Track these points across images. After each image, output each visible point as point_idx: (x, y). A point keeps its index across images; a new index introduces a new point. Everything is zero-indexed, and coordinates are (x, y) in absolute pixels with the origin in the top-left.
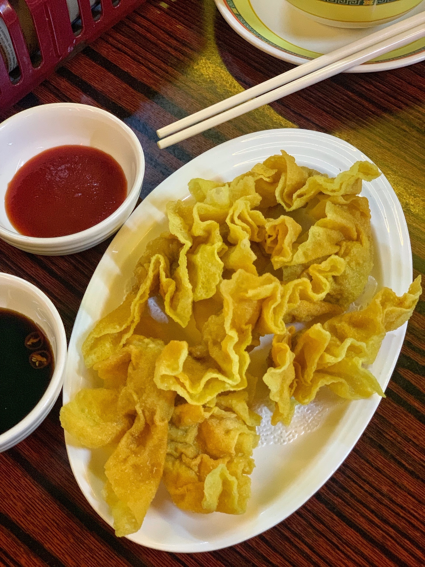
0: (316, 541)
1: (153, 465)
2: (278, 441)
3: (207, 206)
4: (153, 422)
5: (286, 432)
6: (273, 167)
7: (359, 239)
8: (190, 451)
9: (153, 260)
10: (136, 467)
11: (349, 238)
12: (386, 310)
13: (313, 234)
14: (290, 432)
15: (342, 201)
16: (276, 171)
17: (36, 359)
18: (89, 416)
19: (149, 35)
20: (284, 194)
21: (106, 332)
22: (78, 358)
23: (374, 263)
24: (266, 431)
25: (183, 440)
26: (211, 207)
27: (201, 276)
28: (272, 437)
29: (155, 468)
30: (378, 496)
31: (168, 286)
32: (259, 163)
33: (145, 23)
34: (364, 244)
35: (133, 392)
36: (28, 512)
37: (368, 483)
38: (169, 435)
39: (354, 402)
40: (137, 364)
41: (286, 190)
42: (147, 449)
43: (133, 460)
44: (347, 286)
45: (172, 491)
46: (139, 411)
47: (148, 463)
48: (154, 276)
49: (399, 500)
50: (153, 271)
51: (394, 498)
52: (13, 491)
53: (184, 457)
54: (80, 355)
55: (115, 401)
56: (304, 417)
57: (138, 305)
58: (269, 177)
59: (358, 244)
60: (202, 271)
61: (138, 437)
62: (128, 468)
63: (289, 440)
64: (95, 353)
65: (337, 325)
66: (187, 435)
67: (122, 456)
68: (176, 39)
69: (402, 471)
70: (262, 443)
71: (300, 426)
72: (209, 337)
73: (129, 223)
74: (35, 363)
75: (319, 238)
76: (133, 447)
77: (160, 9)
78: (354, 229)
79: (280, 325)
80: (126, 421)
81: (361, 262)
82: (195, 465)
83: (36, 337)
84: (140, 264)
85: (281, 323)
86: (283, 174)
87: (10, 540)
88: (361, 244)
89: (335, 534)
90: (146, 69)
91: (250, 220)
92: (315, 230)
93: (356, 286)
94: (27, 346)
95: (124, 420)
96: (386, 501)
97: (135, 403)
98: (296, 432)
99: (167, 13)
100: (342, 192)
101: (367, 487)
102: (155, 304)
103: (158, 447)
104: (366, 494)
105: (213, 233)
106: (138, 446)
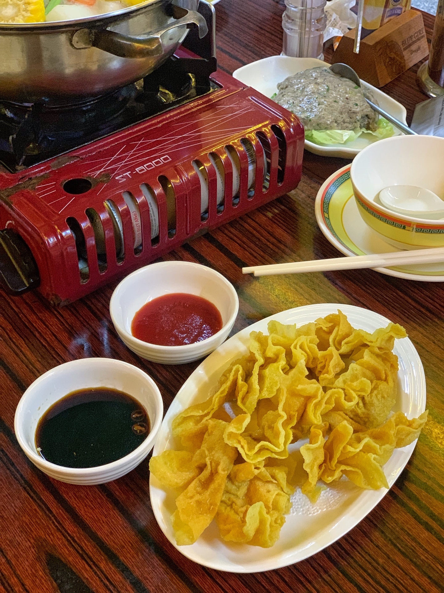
0: (323, 587)
1: (211, 504)
2: (306, 513)
3: (279, 337)
4: (217, 472)
5: (313, 508)
6: (330, 322)
7: (386, 380)
8: (239, 502)
9: (234, 368)
10: (199, 503)
11: (379, 378)
12: (398, 427)
13: (352, 369)
14: (315, 508)
15: (377, 351)
16: (332, 324)
17: (137, 428)
18: (170, 468)
19: (255, 232)
20: (336, 341)
21: (192, 414)
22: (168, 430)
23: (396, 401)
24: (299, 505)
25: (235, 493)
26: (282, 338)
27: (267, 383)
28: (302, 509)
29: (212, 507)
30: (375, 564)
31: (242, 387)
32: (321, 318)
33: (253, 224)
34: (390, 384)
35: (205, 449)
36: (111, 533)
37: (369, 555)
38: (226, 486)
39: (365, 492)
40: (212, 432)
41: (337, 338)
42: (209, 490)
43: (197, 497)
44: (373, 412)
45: (222, 526)
46: (208, 463)
47: (208, 501)
48: (233, 380)
49: (391, 570)
50: (233, 376)
51: (387, 568)
52: (103, 518)
53: (234, 505)
54: (170, 429)
55: (190, 460)
56: (328, 500)
57: (219, 397)
58: (327, 327)
59: (385, 383)
60: (268, 379)
61: (204, 483)
62: (193, 502)
63: (314, 513)
64: (181, 427)
65: (361, 436)
66: (239, 490)
67: (190, 494)
68: (275, 238)
69: (396, 551)
70: (293, 513)
71: (324, 505)
72: (266, 423)
73: (220, 349)
74: (136, 431)
75: (356, 372)
76: (199, 489)
77: (266, 216)
78: (383, 372)
79: (318, 418)
80: (197, 471)
81: (386, 396)
82: (242, 512)
83: (139, 413)
84: (224, 375)
85: (319, 416)
86: (337, 326)
87: (95, 550)
88: (387, 383)
89: (338, 585)
90: (249, 254)
91: (308, 350)
92: (353, 366)
93: (380, 414)
94: (133, 419)
95: (196, 470)
96: (380, 569)
97: (206, 457)
98: (320, 509)
99: (271, 220)
100: (378, 344)
101: (368, 558)
102: (230, 408)
103: (217, 490)
104: (366, 562)
105: (280, 356)
106: (202, 489)
